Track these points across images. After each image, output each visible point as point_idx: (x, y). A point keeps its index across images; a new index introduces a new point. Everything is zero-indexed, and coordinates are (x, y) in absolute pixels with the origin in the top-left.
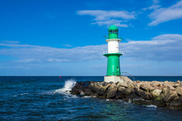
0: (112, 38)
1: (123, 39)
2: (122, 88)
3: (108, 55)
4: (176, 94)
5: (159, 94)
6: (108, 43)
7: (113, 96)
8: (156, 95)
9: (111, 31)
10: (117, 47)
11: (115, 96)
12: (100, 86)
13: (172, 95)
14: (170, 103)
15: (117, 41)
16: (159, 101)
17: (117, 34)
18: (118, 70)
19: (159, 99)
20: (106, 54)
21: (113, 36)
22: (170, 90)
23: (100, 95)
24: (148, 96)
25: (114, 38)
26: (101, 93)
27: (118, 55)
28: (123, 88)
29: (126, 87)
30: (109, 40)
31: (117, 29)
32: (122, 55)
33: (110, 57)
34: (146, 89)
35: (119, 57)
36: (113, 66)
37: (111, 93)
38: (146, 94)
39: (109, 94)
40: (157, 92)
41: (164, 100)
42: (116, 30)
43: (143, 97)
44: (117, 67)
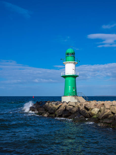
0: (69, 61)
1: (79, 61)
2: (69, 107)
3: (65, 77)
4: (109, 112)
5: (97, 112)
6: (66, 65)
7: (61, 115)
8: (94, 113)
9: (68, 54)
10: (73, 69)
11: (62, 114)
12: (53, 106)
13: (106, 113)
14: (103, 120)
15: (73, 64)
16: (94, 119)
17: (73, 57)
18: (74, 90)
19: (95, 117)
20: (63, 75)
21: (70, 59)
22: (106, 109)
23: (51, 113)
24: (88, 114)
25: (71, 60)
26: (52, 112)
27: (75, 77)
28: (71, 107)
29: (74, 106)
30: (66, 63)
31: (73, 52)
32: (78, 76)
33: (67, 78)
34: (89, 108)
35: (75, 78)
36: (70, 87)
37: (59, 111)
38: (86, 112)
39: (57, 113)
40: (95, 111)
41: (99, 118)
42: (72, 54)
43: (84, 115)
44: (73, 88)
